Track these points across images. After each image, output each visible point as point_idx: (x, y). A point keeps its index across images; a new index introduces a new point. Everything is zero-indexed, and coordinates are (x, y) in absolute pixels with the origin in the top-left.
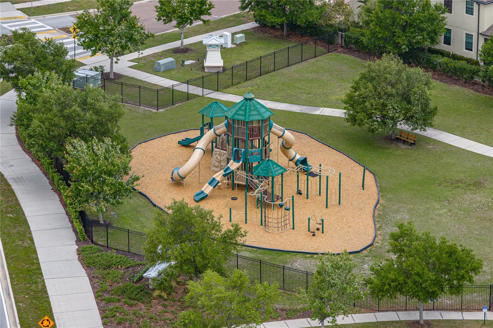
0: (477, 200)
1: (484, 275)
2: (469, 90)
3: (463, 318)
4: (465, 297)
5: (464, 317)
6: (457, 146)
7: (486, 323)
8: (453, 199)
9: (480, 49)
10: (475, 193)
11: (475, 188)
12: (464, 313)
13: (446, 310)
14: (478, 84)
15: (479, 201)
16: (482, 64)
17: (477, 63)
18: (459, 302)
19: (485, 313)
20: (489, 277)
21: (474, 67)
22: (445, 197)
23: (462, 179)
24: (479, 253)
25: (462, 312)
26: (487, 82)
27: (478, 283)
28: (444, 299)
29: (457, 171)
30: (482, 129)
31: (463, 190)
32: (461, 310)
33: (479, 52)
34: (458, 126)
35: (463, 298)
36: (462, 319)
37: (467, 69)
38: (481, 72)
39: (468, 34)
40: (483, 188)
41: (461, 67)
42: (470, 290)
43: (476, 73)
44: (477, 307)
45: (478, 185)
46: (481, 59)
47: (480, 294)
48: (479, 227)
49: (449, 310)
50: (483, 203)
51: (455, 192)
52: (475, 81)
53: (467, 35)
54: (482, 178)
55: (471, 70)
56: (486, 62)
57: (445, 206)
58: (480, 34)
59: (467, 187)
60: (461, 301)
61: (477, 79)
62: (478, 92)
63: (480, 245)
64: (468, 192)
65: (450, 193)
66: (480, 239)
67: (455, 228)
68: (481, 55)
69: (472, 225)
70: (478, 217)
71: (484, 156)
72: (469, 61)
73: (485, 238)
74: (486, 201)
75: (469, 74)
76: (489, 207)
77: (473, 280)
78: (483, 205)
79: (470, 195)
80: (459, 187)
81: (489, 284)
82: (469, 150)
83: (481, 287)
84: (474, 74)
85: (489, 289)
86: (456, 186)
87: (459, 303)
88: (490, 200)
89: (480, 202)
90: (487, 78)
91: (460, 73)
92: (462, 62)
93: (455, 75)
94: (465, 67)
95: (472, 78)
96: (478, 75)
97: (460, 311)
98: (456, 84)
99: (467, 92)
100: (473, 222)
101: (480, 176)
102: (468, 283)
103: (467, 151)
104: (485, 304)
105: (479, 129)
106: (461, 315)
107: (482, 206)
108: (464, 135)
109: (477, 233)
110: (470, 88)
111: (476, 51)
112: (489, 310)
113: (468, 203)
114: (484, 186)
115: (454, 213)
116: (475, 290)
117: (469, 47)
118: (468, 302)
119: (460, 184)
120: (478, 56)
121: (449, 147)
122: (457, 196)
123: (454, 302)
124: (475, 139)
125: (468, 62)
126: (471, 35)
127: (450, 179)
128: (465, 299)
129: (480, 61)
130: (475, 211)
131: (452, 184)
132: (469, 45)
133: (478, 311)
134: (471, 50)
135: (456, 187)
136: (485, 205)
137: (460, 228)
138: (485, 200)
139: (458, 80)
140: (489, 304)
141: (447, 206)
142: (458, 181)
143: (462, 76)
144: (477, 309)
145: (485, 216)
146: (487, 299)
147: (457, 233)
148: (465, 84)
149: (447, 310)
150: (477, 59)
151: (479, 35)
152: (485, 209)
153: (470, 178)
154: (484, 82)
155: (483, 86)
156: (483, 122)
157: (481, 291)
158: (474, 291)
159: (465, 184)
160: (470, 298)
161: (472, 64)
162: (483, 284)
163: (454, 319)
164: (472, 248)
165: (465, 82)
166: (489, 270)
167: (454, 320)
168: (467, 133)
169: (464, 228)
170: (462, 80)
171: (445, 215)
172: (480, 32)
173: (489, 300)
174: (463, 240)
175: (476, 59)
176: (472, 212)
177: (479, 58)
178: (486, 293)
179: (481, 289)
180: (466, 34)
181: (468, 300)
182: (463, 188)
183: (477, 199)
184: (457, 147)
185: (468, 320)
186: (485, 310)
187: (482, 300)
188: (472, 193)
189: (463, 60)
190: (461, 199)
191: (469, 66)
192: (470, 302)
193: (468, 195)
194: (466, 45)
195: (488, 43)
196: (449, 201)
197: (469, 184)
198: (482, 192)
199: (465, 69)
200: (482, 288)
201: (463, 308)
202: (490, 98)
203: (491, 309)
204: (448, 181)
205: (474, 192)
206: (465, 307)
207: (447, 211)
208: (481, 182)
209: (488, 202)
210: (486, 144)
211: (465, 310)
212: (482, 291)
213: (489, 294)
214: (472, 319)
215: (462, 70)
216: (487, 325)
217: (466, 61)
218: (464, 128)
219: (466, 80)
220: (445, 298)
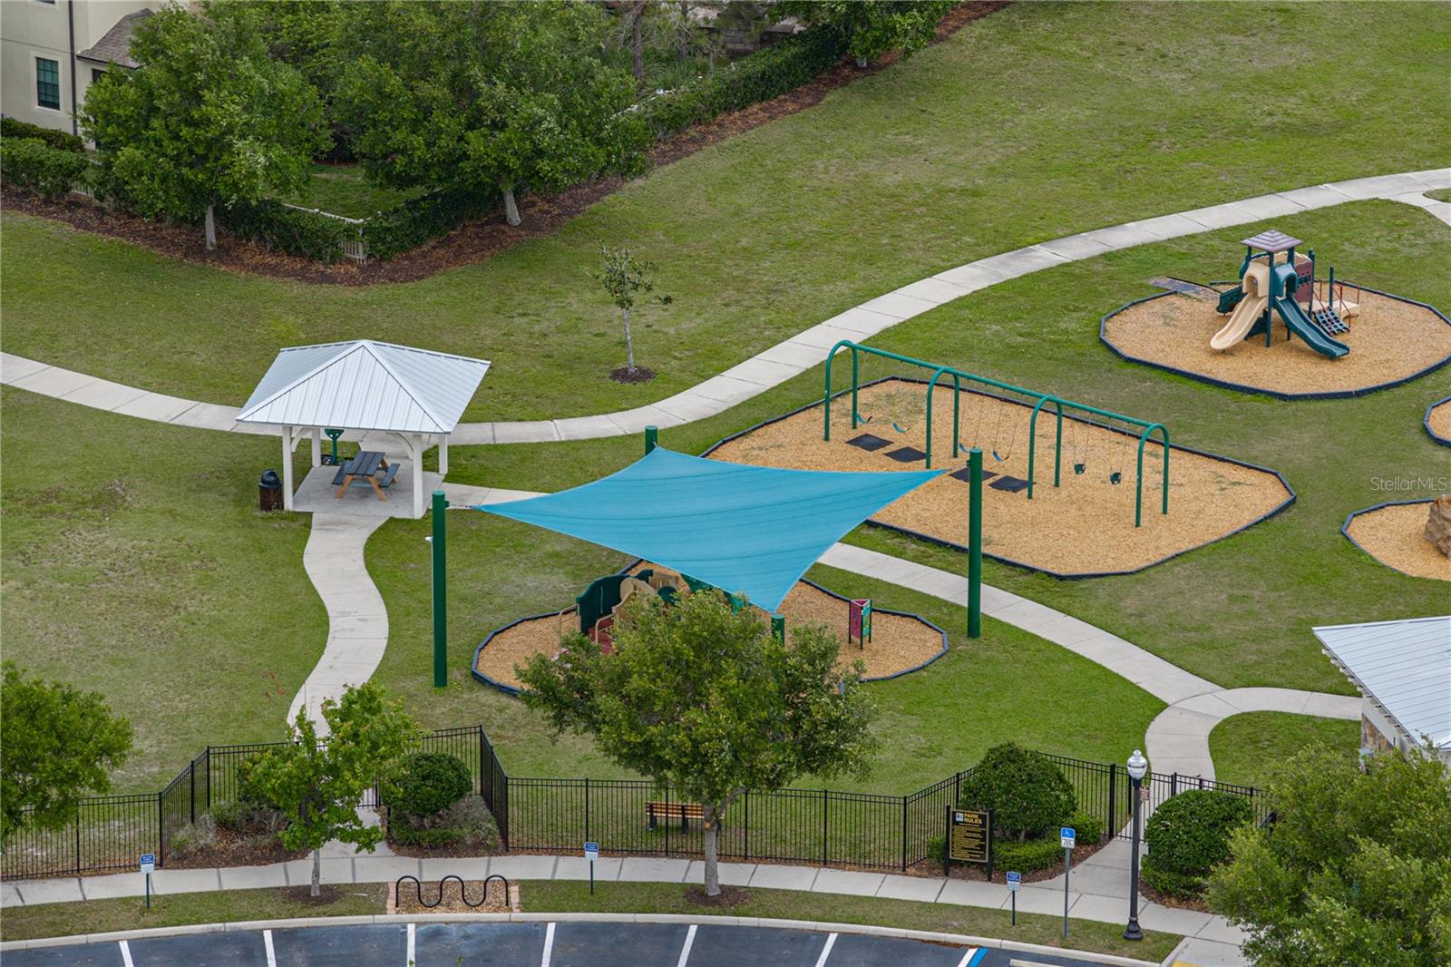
0: (107, 547)
1: (139, 764)
2: (60, 223)
3: (84, 895)
4: (87, 832)
5: (86, 892)
6: (37, 391)
7: (152, 904)
8: (38, 547)
9: (81, 101)
10: (99, 527)
11: (98, 512)
12: (87, 882)
13: (32, 878)
14: (86, 207)
15: (114, 548)
16: (91, 145)
17: (75, 145)
18: (70, 849)
19: (148, 875)
20: (155, 769)
21: (67, 156)
22: (14, 543)
23: (59, 487)
24: (121, 701)
25: (80, 880)
26: (112, 199)
27: (125, 788)
28: (24, 847)
29: (41, 467)
30: (106, 336)
31: (64, 521)
32: (77, 872)
33: (80, 113)
34: (36, 333)
35: (81, 836)
36: (80, 898)
37: (49, 163)
38: (90, 170)
39: (45, 60)
40: (121, 510)
41: (31, 158)
42: (101, 811)
43: (74, 172)
44: (125, 859)
45: (106, 502)
46: (86, 133)
47: (132, 820)
48: (118, 623)
49: (42, 878)
50: (126, 553)
51: (40, 528)
52: (77, 196)
53: (42, 62)
54: (116, 481)
55: (60, 166)
56: (103, 141)
57: (13, 571)
58: (79, 57)
59: (77, 509)
60: (75, 847)
61: (79, 191)
62: (87, 228)
63: (124, 676)
64: (80, 527)
65: (26, 530)
66: (123, 661)
67: (46, 634)
68: (85, 120)
69: (97, 620)
70: (114, 596)
71: (118, 415)
72: (53, 138)
73: (136, 656)
74: (133, 547)
75: (54, 177)
76: (142, 564)
77: (108, 783)
78: (126, 559)
79: (84, 533)
80: (51, 512)
81: (156, 789)
82: (74, 401)
83: (134, 799)
84: (69, 176)
85: (157, 803)
86: (44, 509)
87: (70, 853)
88: (145, 543)
89: (117, 550)
90: (109, 187)
91: (29, 175)
92: (30, 141)
93: (15, 181)
94: (42, 157)
95: (67, 189)
96: (83, 180)
97: (73, 876)
98: (20, 208)
99: (55, 229)
100: (98, 610)
101: (110, 475)
102: (94, 793)
103: (68, 404)
104: (147, 849)
105: (99, 337)
106: (78, 888)
107: (122, 564)
108: (56, 357)
109: (114, 642)
110: (63, 219)
111: (71, 111)
112: (160, 865)
113: (81, 556)
114: (126, 505)
115: (41, 591)
116: (116, 810)
117: (48, 97)
118: (97, 848)
119: (55, 502)
120: (79, 122)
121: (15, 396)
122: (46, 538)
123: (54, 852)
124: (89, 367)
125: (49, 143)
126: (52, 61)
127: (25, 491)
128: (87, 838)
129: (83, 137)
130: (104, 578)
131: (30, 504)
132: (49, 92)
133: (126, 872)
134: (56, 106)
135: (44, 513)
136: (131, 560)
137: (63, 634)
138: (130, 544)
139: (26, 194)
140: (158, 849)
141: (22, 571)
142: (49, 495)
143: (36, 184)
144: (125, 866)
145: (134, 591)
146: (152, 832)
147: (54, 649)
148: (47, 206)
149: (37, 878)
150: (75, 131)
151: (77, 61)
152: (134, 571)
153: (83, 484)
154: (102, 199)
155: (100, 210)
156: (107, 317)
157: (132, 811)
158: (112, 813)
159: (69, 501)
160: (102, 835)
161: (62, 148)
162: (141, 791)
163: (57, 901)
164: (100, 689)
165: (47, 202)
166: (155, 750)
167: (56, 905)
168: (63, 350)
169: (75, 630)
170: (37, 196)
171: (17, 598)
172: (78, 52)
173: (158, 837)
174: (73, 666)
175: (71, 132)
176: (96, 582)
177: (80, 131)
178: (147, 817)
179: (131, 805)
180: (38, 59)
181: (97, 841)
182: (63, 514)
183: (107, 542)
184: (38, 395)
185: (99, 901)
186: (148, 868)
187: (137, 838)
188: (93, 526)
189: (33, 136)
190: (61, 548)
191: (52, 153)
192: (102, 847)
193: (80, 534)
194: (39, 93)
195: (103, 85)
196: (24, 554)
197: (80, 500)
198: (119, 523)
199: (41, 163)
200: (137, 804)
201: (81, 867)
202: (124, 246)
203: (165, 862)
204: (19, 496)
205: (96, 523)
206: (87, 865)
207: (19, 585)
208: (116, 492)
209: (140, 549)
210: (121, 381)
211: (87, 873)
212: (137, 812)
213: (158, 818)
214: (110, 896)
215: (35, 166)
216: (156, 910)
217: (44, 138)
218: (54, 337)
219: (48, 194)
220: (30, 844)
